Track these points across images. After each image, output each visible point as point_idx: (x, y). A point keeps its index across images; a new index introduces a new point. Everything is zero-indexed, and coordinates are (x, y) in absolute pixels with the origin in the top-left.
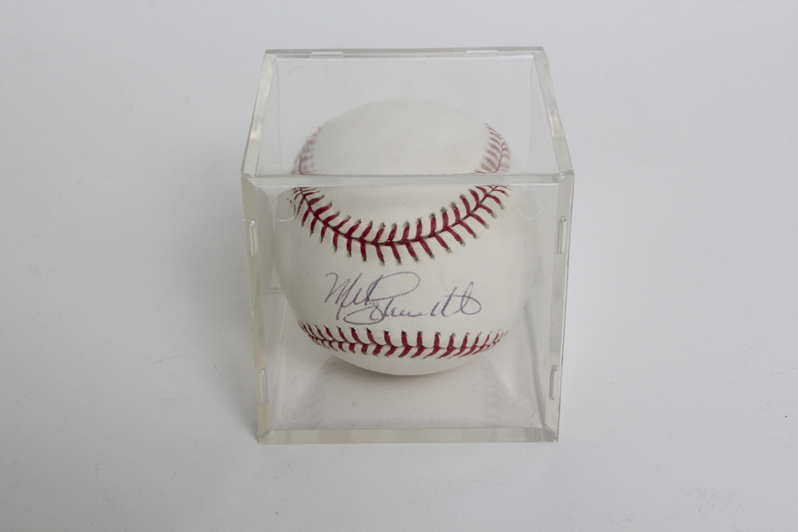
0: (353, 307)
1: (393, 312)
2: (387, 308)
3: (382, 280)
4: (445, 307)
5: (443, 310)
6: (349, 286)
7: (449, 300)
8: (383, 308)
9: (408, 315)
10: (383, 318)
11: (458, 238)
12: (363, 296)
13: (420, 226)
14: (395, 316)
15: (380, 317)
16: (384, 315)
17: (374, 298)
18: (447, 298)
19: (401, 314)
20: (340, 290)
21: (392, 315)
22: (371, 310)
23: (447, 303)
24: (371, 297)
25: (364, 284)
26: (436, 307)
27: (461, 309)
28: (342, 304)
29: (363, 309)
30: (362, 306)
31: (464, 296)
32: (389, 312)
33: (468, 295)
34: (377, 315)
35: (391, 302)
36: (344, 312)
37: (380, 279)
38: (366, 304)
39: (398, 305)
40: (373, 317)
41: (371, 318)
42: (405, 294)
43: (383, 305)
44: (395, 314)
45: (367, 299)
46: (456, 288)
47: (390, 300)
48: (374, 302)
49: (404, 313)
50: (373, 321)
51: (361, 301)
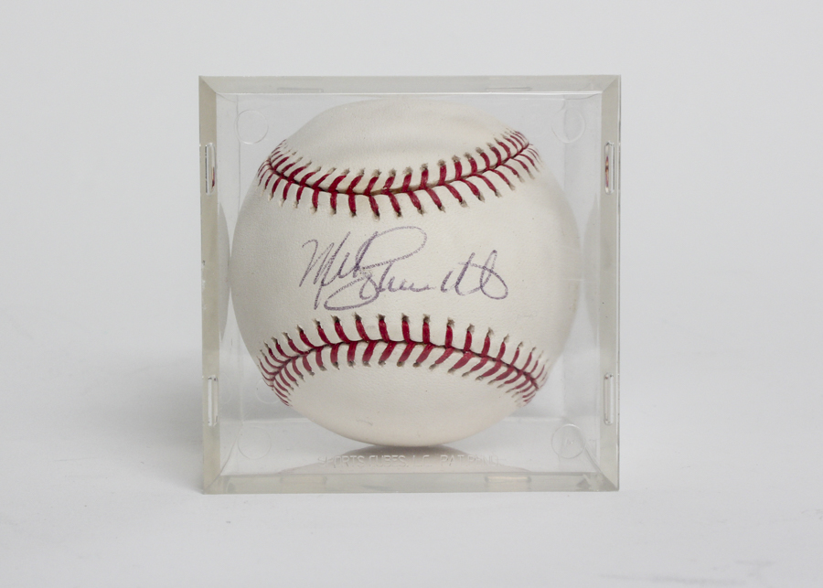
0: (339, 283)
1: (390, 284)
2: (383, 279)
3: (376, 239)
4: (459, 280)
5: (458, 283)
6: (333, 253)
7: (465, 269)
8: (377, 279)
9: (411, 288)
10: (377, 296)
12: (351, 263)
13: (425, 173)
14: (394, 290)
15: (373, 293)
16: (379, 289)
17: (365, 265)
18: (463, 266)
19: (401, 288)
20: (320, 261)
21: (390, 288)
22: (360, 284)
23: (462, 274)
24: (361, 265)
25: (352, 248)
26: (447, 277)
27: (481, 287)
28: (322, 282)
29: (351, 284)
30: (350, 278)
31: (484, 268)
32: (385, 285)
33: (489, 267)
34: (370, 291)
35: (388, 269)
36: (326, 291)
37: (374, 238)
38: (354, 276)
39: (399, 273)
40: (364, 295)
41: (361, 296)
42: (407, 256)
43: (377, 274)
44: (393, 287)
45: (357, 267)
46: (473, 254)
47: (387, 265)
48: (366, 270)
49: (406, 285)
50: (364, 301)
51: (347, 271)
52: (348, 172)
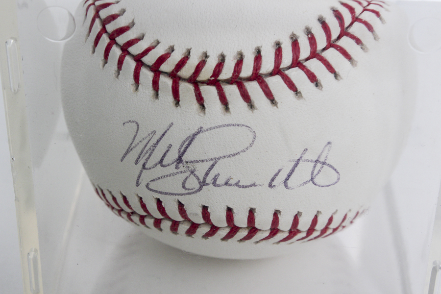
0: (159, 171)
1: (215, 179)
2: (207, 174)
3: (201, 135)
4: (289, 176)
5: (287, 179)
6: (154, 141)
7: (296, 165)
8: (201, 175)
9: (237, 184)
10: (200, 189)
11: (312, 77)
12: (173, 155)
13: (258, 58)
14: (218, 186)
15: (197, 186)
16: (203, 184)
17: (189, 159)
18: (293, 164)
19: (226, 184)
20: (141, 146)
21: (214, 183)
22: (184, 176)
23: (293, 171)
24: (184, 158)
25: (176, 139)
26: (276, 175)
27: (312, 179)
28: (144, 165)
29: (173, 174)
30: (172, 169)
31: (317, 161)
32: (209, 179)
33: (322, 160)
34: (193, 183)
35: (213, 166)
36: (147, 176)
37: (198, 133)
38: (177, 168)
39: (223, 170)
40: (187, 186)
41: (184, 187)
42: (234, 155)
43: (201, 169)
44: (218, 182)
45: (180, 160)
46: (306, 150)
47: (212, 162)
48: (189, 165)
49: (231, 182)
50: (187, 192)
51: (170, 162)
52: (172, 49)
